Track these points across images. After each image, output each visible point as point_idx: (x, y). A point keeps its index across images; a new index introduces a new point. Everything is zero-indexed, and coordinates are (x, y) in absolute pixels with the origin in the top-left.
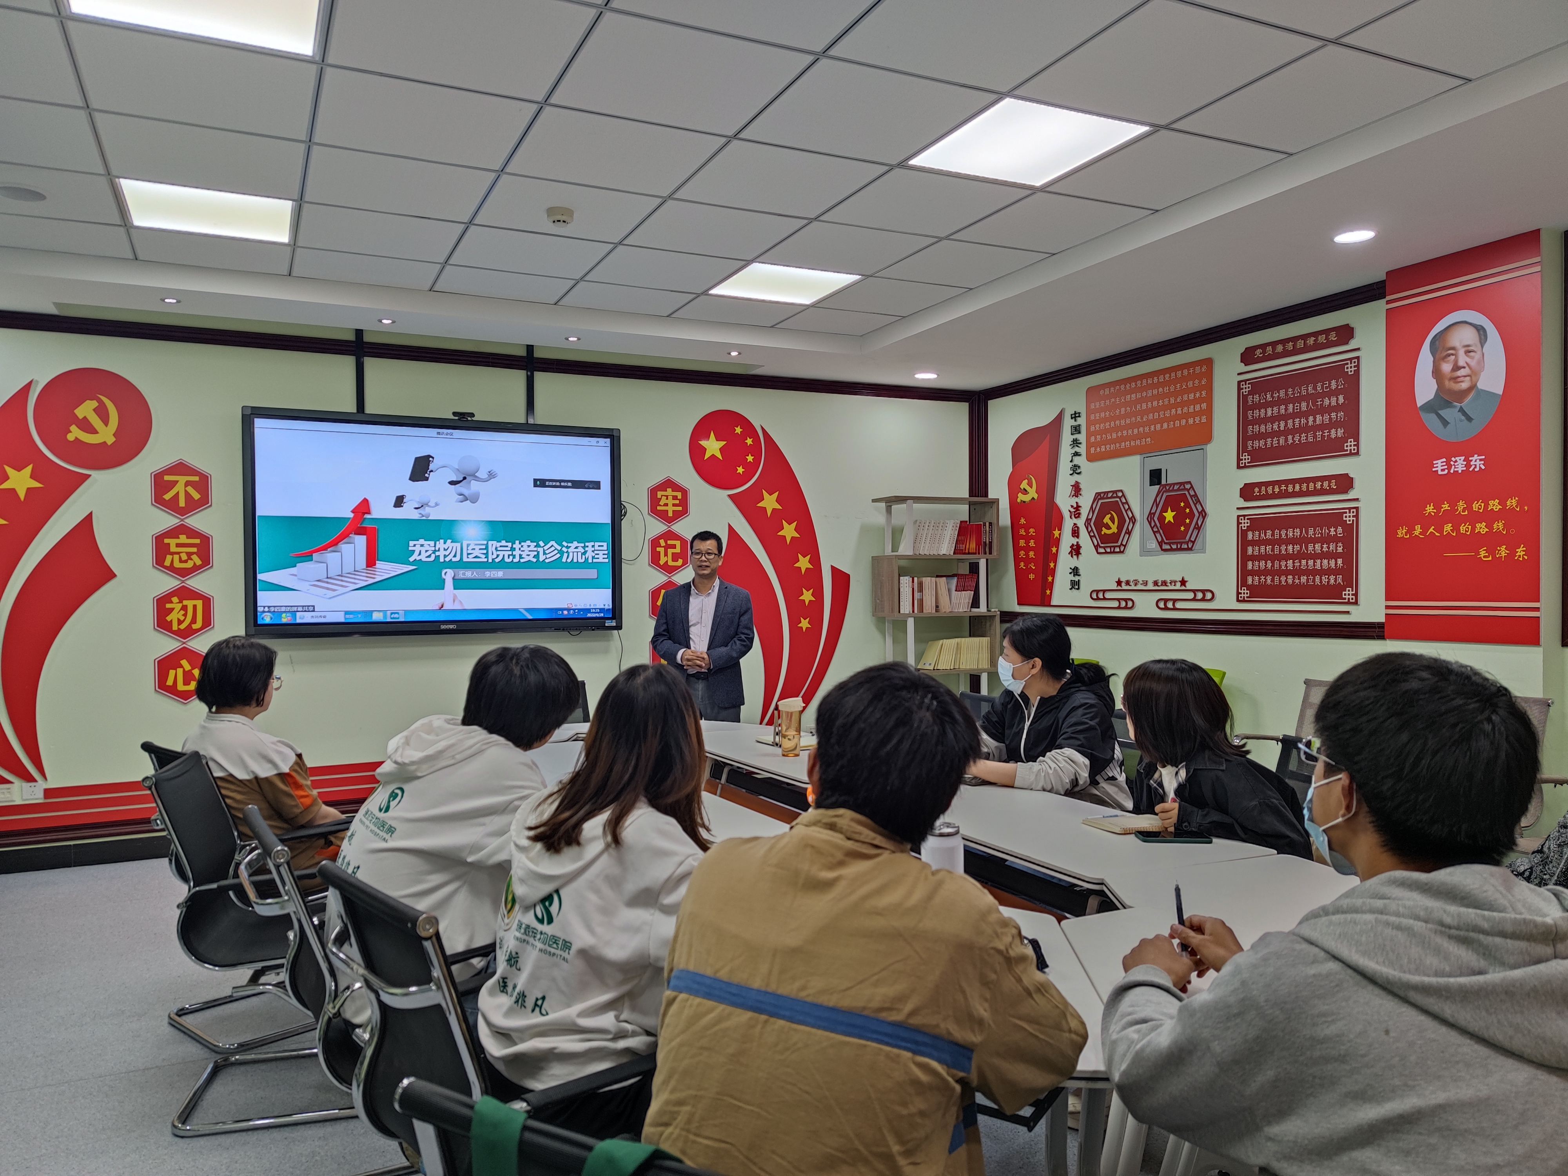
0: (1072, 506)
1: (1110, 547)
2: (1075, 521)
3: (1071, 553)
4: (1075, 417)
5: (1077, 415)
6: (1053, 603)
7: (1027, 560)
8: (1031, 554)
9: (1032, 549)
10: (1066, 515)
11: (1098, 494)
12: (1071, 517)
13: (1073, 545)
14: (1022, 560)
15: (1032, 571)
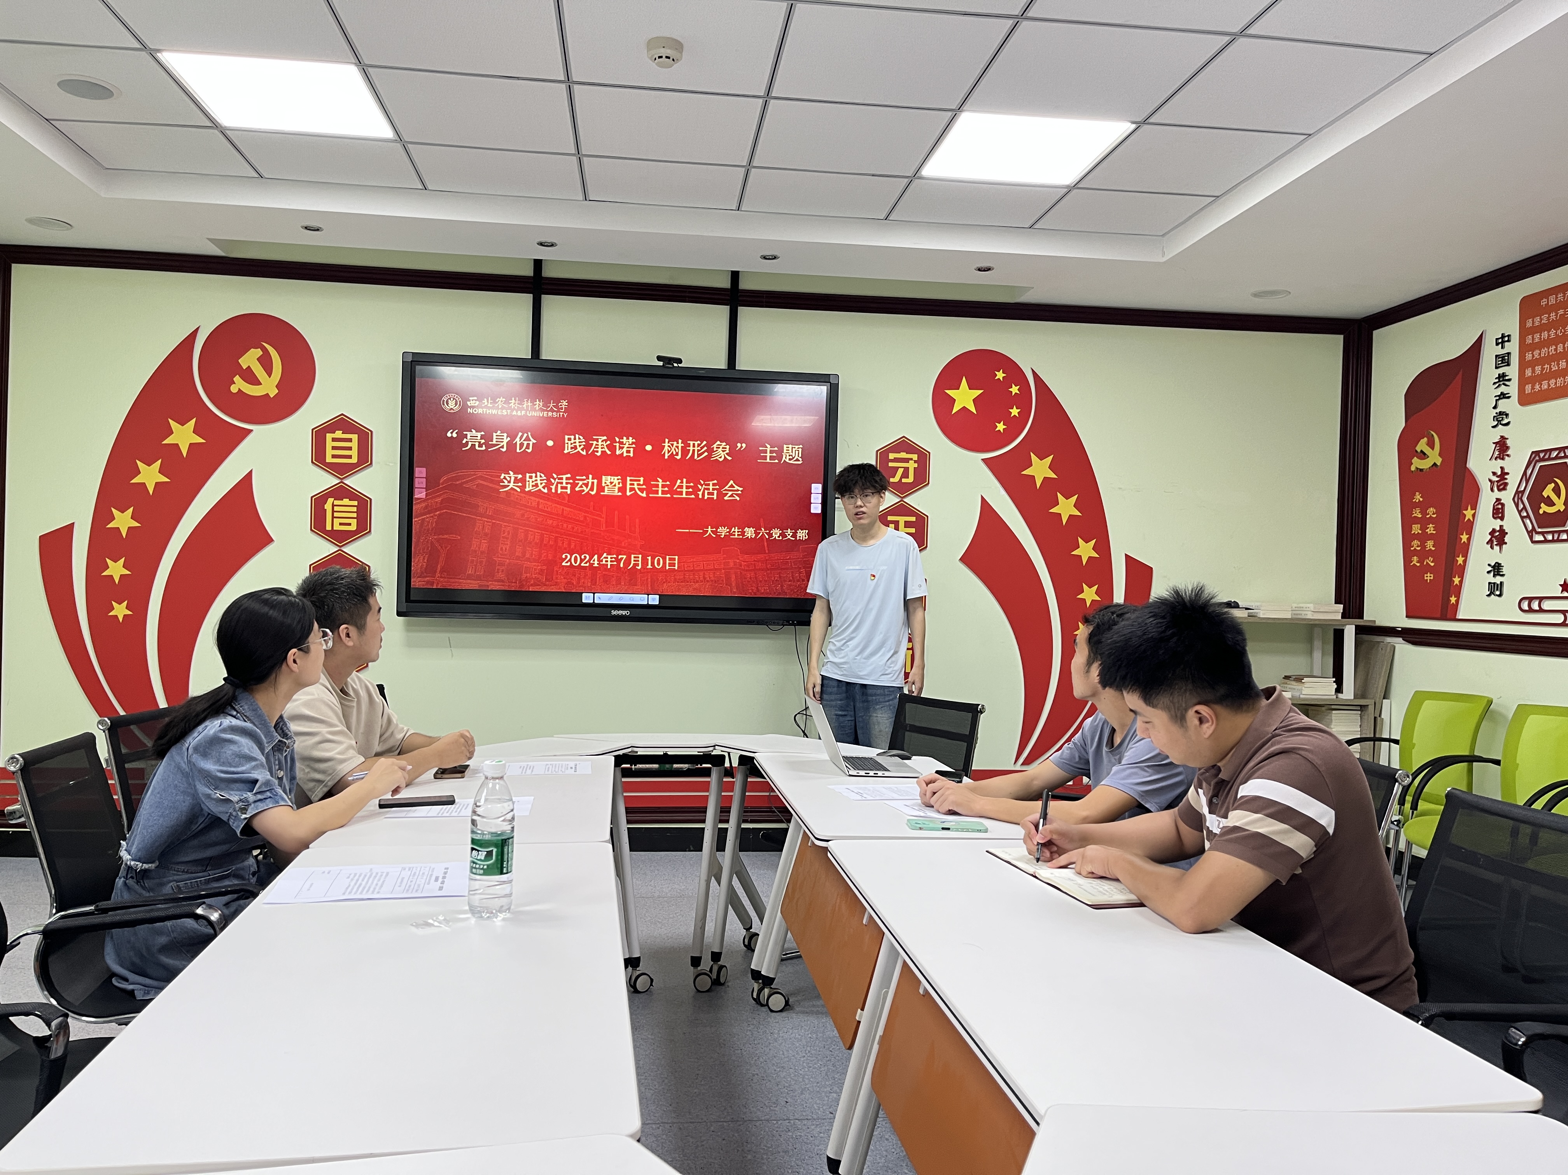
0: (1494, 474)
1: (1553, 533)
2: (1497, 494)
3: (1490, 542)
4: (1503, 342)
5: (1506, 339)
6: (1460, 616)
7: (1423, 554)
8: (1430, 545)
9: (1431, 537)
10: (1485, 486)
11: (1537, 453)
12: (1492, 490)
13: (1494, 531)
14: (1415, 553)
15: (1428, 569)
